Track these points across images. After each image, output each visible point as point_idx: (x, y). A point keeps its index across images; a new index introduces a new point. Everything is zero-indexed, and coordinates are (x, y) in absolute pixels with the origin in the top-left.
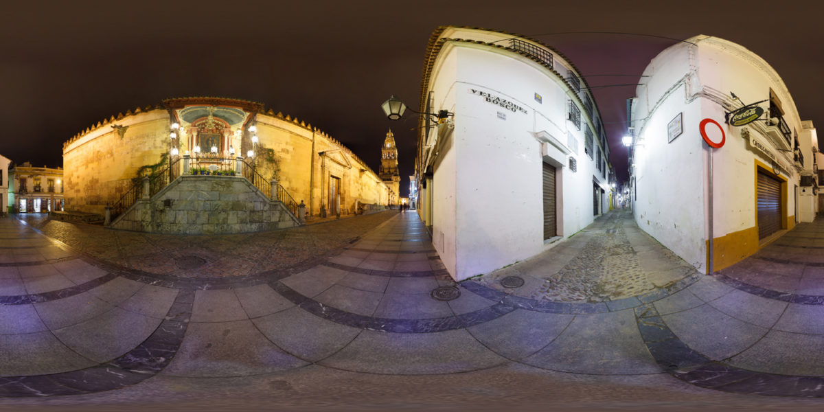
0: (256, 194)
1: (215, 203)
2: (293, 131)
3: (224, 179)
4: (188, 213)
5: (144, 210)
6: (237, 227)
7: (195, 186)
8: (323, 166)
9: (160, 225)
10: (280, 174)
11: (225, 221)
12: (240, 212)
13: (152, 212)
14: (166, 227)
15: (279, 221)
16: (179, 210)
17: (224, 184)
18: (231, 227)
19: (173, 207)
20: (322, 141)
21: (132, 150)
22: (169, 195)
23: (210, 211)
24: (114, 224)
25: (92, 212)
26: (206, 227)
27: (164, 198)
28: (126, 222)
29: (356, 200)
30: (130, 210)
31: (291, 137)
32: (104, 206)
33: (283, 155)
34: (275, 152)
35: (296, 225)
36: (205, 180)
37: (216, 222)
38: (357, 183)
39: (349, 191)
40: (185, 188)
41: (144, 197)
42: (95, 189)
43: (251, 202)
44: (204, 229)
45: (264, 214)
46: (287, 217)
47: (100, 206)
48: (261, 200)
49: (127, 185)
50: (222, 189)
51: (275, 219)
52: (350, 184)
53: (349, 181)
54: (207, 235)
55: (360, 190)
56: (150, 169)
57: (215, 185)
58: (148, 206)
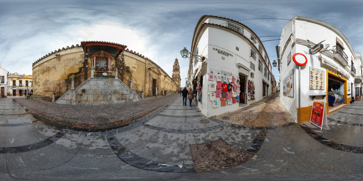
0: (124, 87)
1: (106, 91)
2: (137, 59)
3: (110, 80)
4: (93, 96)
5: (72, 95)
6: (116, 102)
7: (97, 83)
8: (150, 74)
9: (80, 102)
10: (132, 78)
11: (111, 99)
12: (117, 95)
13: (76, 95)
14: (83, 103)
15: (133, 99)
16: (89, 94)
17: (110, 82)
18: (113, 102)
19: (86, 93)
20: (149, 63)
21: (65, 66)
22: (85, 87)
23: (104, 94)
24: (57, 101)
25: (45, 95)
26: (102, 102)
27: (82, 88)
28: (63, 100)
29: (163, 89)
30: (65, 95)
31: (136, 61)
32: (52, 93)
33: (133, 69)
34: (130, 68)
35: (140, 100)
36: (101, 80)
37: (107, 100)
38: (163, 81)
39: (160, 85)
40: (92, 84)
41: (72, 88)
42: (47, 85)
43: (122, 90)
44: (101, 103)
45: (127, 95)
46: (137, 97)
47: (50, 93)
48: (126, 89)
49: (62, 82)
50: (109, 84)
51: (132, 98)
52: (160, 82)
53: (160, 81)
54: (103, 106)
55: (165, 85)
56: (74, 75)
57: (106, 82)
58: (74, 92)
